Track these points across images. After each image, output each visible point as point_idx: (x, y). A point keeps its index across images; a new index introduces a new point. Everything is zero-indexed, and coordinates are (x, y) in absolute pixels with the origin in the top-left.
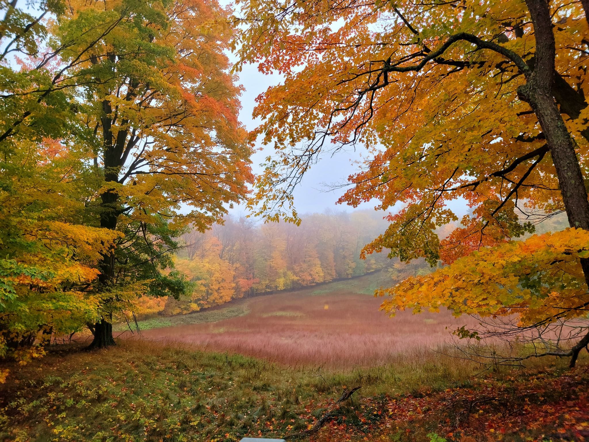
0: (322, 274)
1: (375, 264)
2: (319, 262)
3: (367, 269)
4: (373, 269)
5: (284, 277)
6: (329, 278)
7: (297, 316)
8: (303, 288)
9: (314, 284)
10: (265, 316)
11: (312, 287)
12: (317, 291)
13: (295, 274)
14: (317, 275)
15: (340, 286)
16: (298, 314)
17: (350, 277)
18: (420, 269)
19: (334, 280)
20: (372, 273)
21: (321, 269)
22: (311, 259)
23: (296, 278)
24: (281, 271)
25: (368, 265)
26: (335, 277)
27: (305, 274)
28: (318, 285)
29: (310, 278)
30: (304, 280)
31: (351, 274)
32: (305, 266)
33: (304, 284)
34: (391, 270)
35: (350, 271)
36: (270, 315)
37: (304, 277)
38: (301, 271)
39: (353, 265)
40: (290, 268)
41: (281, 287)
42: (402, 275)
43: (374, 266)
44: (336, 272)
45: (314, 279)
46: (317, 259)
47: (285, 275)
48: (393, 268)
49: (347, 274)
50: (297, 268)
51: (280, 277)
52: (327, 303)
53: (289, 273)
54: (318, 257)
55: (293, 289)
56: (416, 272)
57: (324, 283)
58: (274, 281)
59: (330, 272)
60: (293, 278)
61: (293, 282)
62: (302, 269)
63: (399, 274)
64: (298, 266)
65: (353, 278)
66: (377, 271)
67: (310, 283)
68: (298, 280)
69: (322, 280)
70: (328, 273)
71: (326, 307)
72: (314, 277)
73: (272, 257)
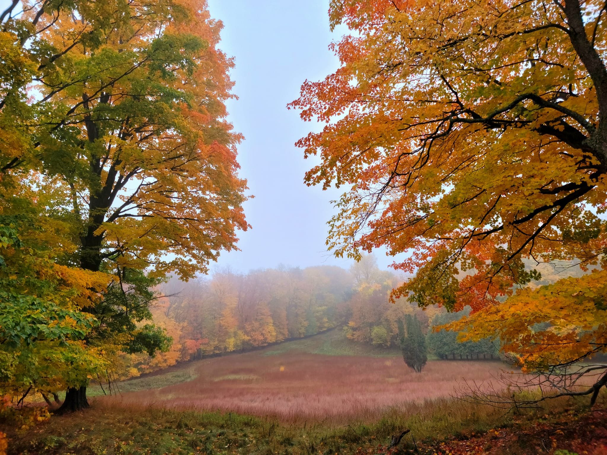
0: (274, 334)
1: (327, 322)
2: (272, 321)
3: (320, 328)
4: (325, 327)
5: (235, 337)
6: (281, 337)
7: (252, 379)
8: (254, 349)
9: (265, 345)
10: (216, 380)
11: (263, 347)
12: (269, 352)
13: (247, 333)
14: (269, 334)
15: (293, 346)
16: (252, 377)
17: (302, 336)
18: (375, 327)
19: (287, 340)
20: (324, 332)
21: (273, 327)
22: (263, 317)
23: (247, 338)
24: (232, 330)
25: (321, 323)
26: (287, 336)
27: (257, 333)
28: (270, 345)
29: (261, 338)
30: (255, 341)
31: (304, 333)
32: (256, 324)
33: (255, 344)
34: (345, 328)
35: (302, 330)
36: (221, 378)
37: (256, 336)
38: (253, 330)
39: (306, 323)
40: (242, 328)
41: (231, 348)
42: (357, 333)
43: (326, 325)
44: (288, 331)
45: (266, 339)
46: (269, 317)
47: (235, 334)
48: (348, 326)
49: (300, 334)
50: (248, 327)
51: (230, 337)
52: (282, 364)
53: (240, 332)
54: (270, 315)
55: (243, 351)
56: (371, 330)
57: (276, 343)
58: (224, 341)
59: (282, 331)
60: (244, 337)
61: (244, 343)
62: (254, 328)
63: (355, 332)
64: (250, 325)
65: (306, 337)
66: (329, 330)
67: (262, 343)
68: (250, 340)
69: (274, 340)
70: (281, 333)
71: (282, 369)
72: (266, 336)
73: (222, 315)
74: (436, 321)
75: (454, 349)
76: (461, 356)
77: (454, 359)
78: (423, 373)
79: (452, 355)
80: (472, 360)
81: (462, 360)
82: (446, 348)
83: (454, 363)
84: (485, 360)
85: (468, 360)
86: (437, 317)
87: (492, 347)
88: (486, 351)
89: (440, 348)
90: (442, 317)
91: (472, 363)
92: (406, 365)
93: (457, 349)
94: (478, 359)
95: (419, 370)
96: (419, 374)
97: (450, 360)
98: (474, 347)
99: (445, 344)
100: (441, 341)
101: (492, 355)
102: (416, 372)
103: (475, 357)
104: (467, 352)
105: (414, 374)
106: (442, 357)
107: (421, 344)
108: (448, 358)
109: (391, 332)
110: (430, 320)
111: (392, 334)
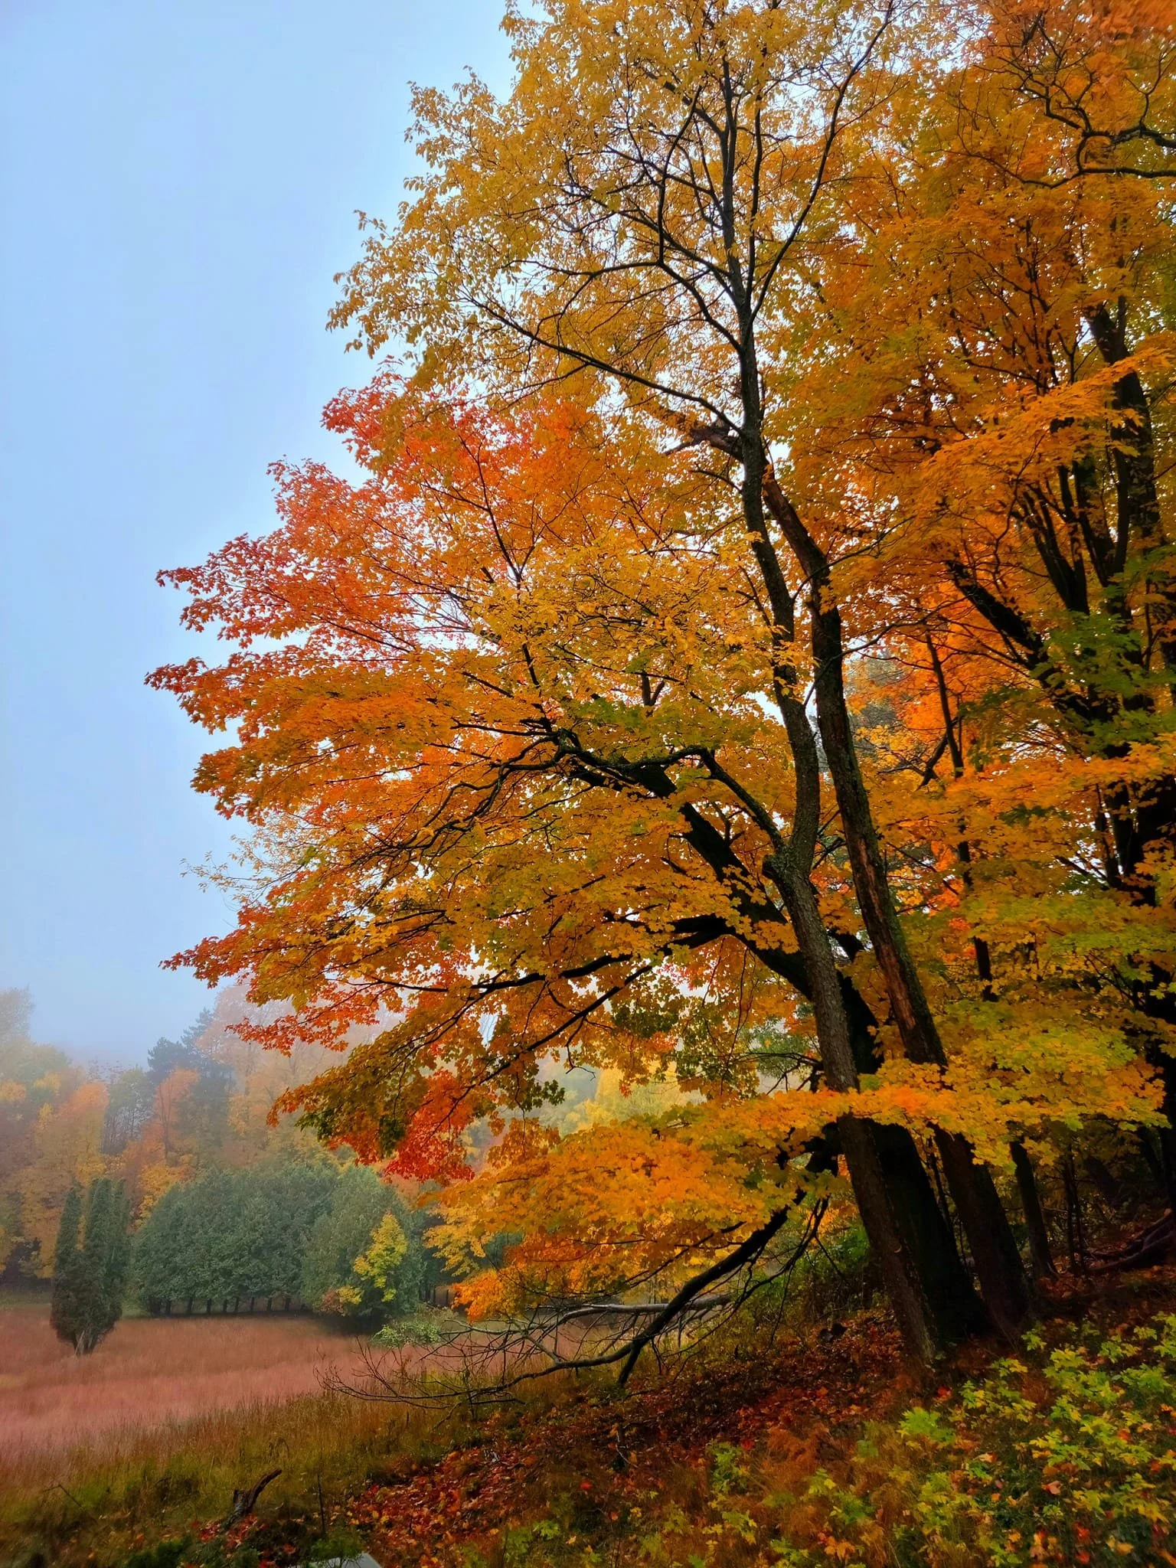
74: (168, 1203)
75: (197, 1285)
76: (210, 1303)
77: (189, 1314)
78: (97, 1355)
79: (186, 1304)
80: (235, 1314)
81: (209, 1314)
82: (176, 1280)
83: (190, 1326)
84: (269, 1313)
85: (224, 1314)
86: (174, 1190)
87: (295, 1277)
88: (278, 1289)
89: (160, 1281)
90: (187, 1194)
91: (236, 1322)
92: (54, 1333)
93: (206, 1284)
94: (252, 1313)
95: (88, 1349)
96: (86, 1359)
97: (178, 1316)
98: (250, 1278)
99: (175, 1271)
100: (166, 1262)
101: (288, 1300)
102: (78, 1354)
103: (244, 1306)
104: (229, 1293)
105: (73, 1361)
106: (157, 1308)
107: (116, 1272)
108: (174, 1310)
109: (18, 1234)
110: (148, 1201)
111: (20, 1239)
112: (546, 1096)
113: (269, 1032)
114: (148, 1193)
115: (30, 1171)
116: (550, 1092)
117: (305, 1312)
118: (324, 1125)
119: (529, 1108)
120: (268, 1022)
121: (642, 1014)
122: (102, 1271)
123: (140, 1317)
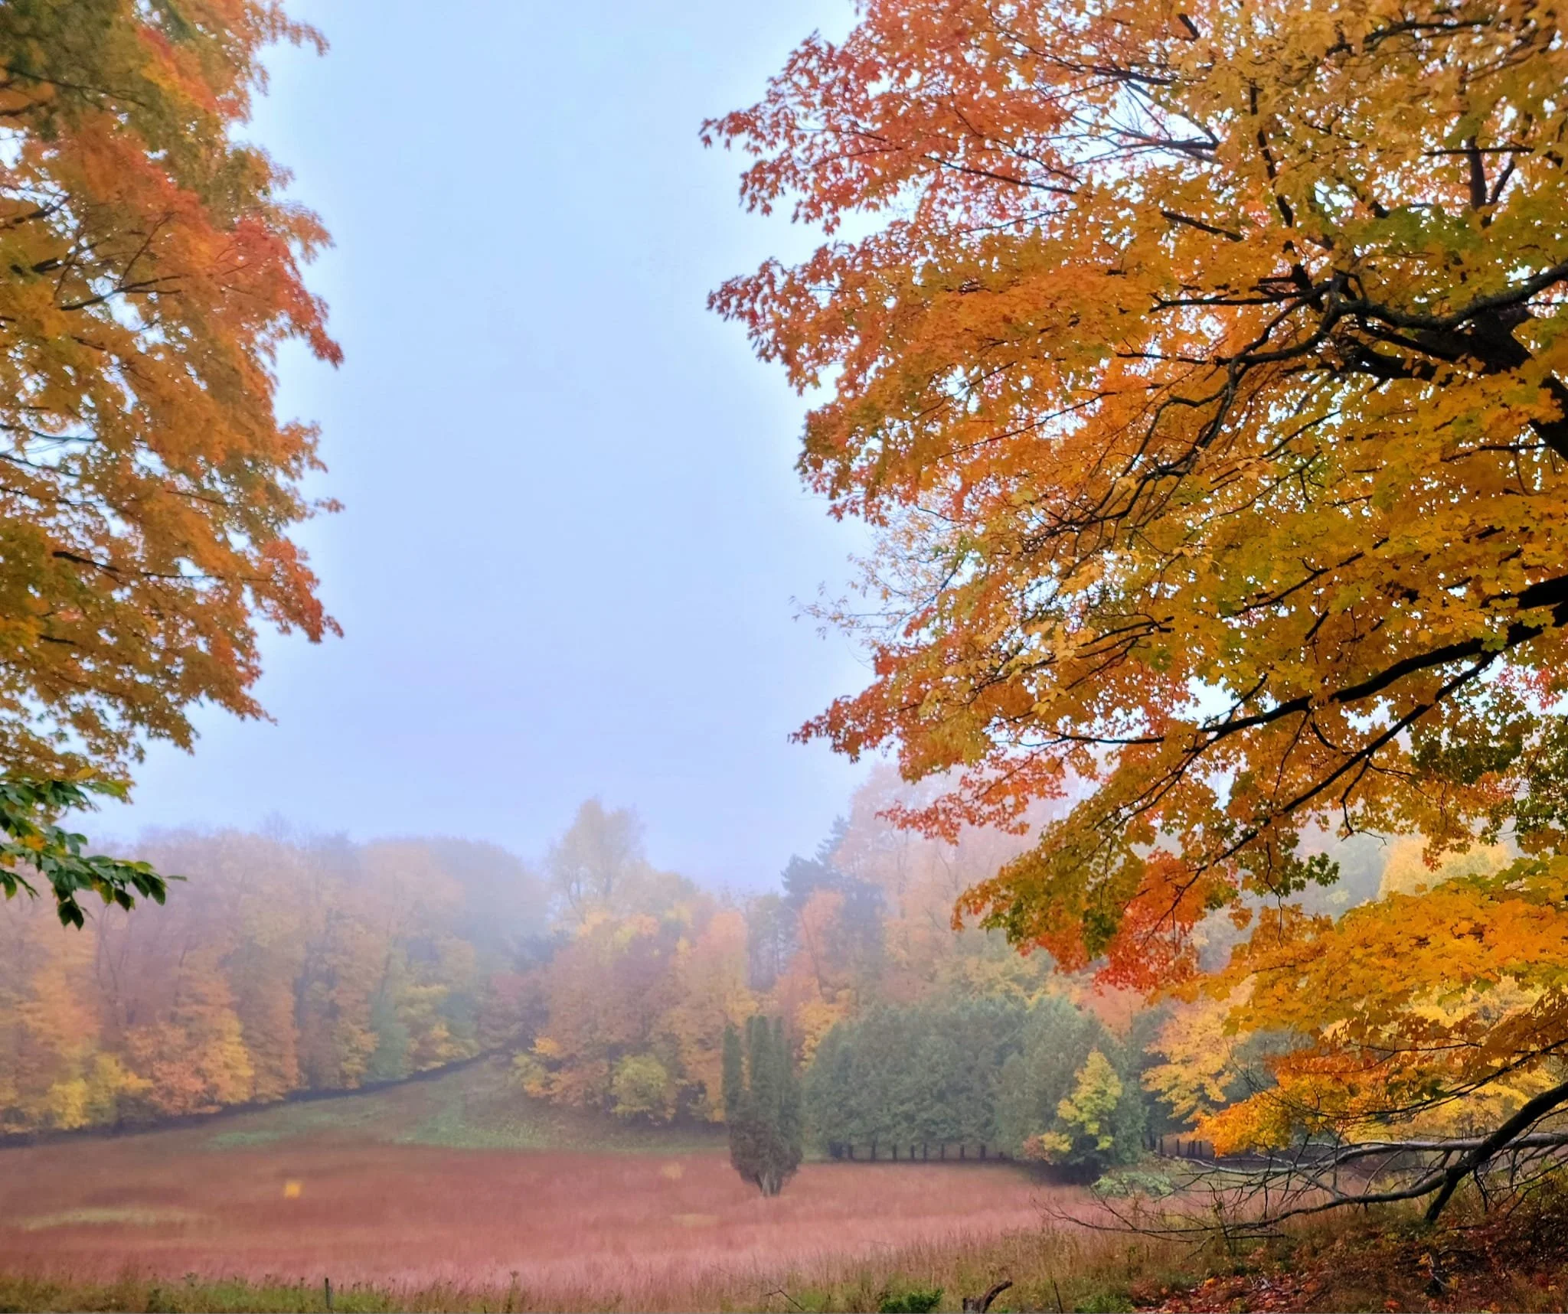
0: (246, 1072)
1: (446, 1040)
2: (237, 1026)
3: (420, 1058)
4: (437, 1058)
5: (85, 1077)
6: (271, 1088)
8: (163, 1122)
9: (212, 1109)
10: (34, 1224)
11: (200, 1120)
12: (228, 1137)
13: (132, 1064)
14: (227, 1074)
15: (319, 1116)
16: (177, 1215)
17: (353, 1084)
18: (627, 1058)
19: (295, 1097)
20: (436, 1074)
21: (241, 1049)
22: (200, 1008)
23: (135, 1083)
24: (77, 1051)
25: (422, 1043)
26: (294, 1083)
27: (177, 1067)
28: (230, 1111)
29: (198, 1085)
30: (170, 1093)
31: (358, 1074)
32: (176, 1036)
33: (173, 1107)
34: (521, 1059)
35: (355, 1065)
36: (50, 1221)
37: (174, 1079)
38: (161, 1056)
39: (368, 1042)
40: (114, 1045)
41: (73, 1117)
42: (563, 1078)
43: (442, 1050)
44: (300, 1065)
45: (216, 1088)
46: (227, 1012)
47: (89, 1069)
48: (531, 1053)
49: (344, 1076)
50: (142, 1044)
51: (65, 1077)
52: (286, 1175)
53: (107, 1062)
54: (230, 1006)
55: (120, 1128)
56: (611, 1067)
57: (252, 1106)
58: (43, 1092)
59: (275, 1063)
60: (123, 1081)
61: (122, 1100)
62: (165, 1049)
63: (554, 1075)
64: (148, 1034)
65: (365, 1090)
66: (453, 1066)
67: (199, 1105)
68: (148, 1092)
69: (243, 1094)
70: (270, 1070)
71: (293, 1189)
72: (215, 1080)
73: (33, 995)
74: (832, 1042)
75: (878, 1129)
76: (895, 1149)
77: (873, 1159)
78: (786, 1198)
79: (870, 1149)
80: (925, 1160)
81: (895, 1160)
82: (855, 1124)
83: (877, 1171)
84: (962, 1160)
85: (912, 1160)
86: (837, 1029)
87: (988, 1123)
88: (970, 1136)
89: (837, 1125)
90: (851, 1032)
91: (928, 1169)
92: (737, 1175)
93: (887, 1129)
94: (943, 1160)
95: (775, 1190)
96: (774, 1201)
97: (862, 1161)
98: (936, 1124)
99: (852, 1114)
100: (841, 1106)
101: (983, 1148)
102: (765, 1195)
103: (934, 1153)
104: (915, 1139)
105: (761, 1202)
106: (839, 1153)
107: (789, 1112)
108: (857, 1155)
109: (681, 1076)
110: (809, 1041)
111: (684, 1082)
112: (1311, 874)
113: (929, 817)
114: (809, 1033)
115: (678, 1012)
116: (1316, 869)
117: (1003, 1160)
118: (1013, 925)
119: (1287, 893)
120: (928, 802)
121: (1461, 750)
122: (774, 1113)
123: (822, 1162)
